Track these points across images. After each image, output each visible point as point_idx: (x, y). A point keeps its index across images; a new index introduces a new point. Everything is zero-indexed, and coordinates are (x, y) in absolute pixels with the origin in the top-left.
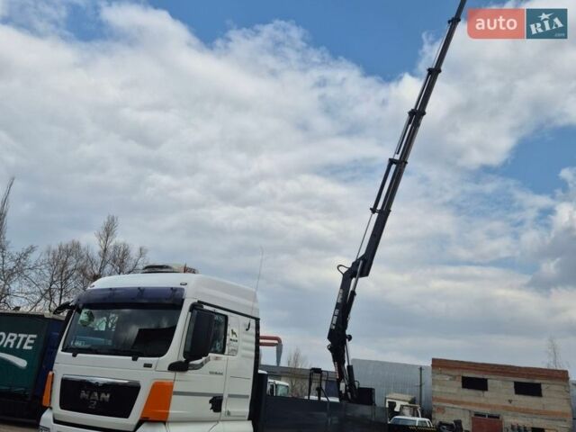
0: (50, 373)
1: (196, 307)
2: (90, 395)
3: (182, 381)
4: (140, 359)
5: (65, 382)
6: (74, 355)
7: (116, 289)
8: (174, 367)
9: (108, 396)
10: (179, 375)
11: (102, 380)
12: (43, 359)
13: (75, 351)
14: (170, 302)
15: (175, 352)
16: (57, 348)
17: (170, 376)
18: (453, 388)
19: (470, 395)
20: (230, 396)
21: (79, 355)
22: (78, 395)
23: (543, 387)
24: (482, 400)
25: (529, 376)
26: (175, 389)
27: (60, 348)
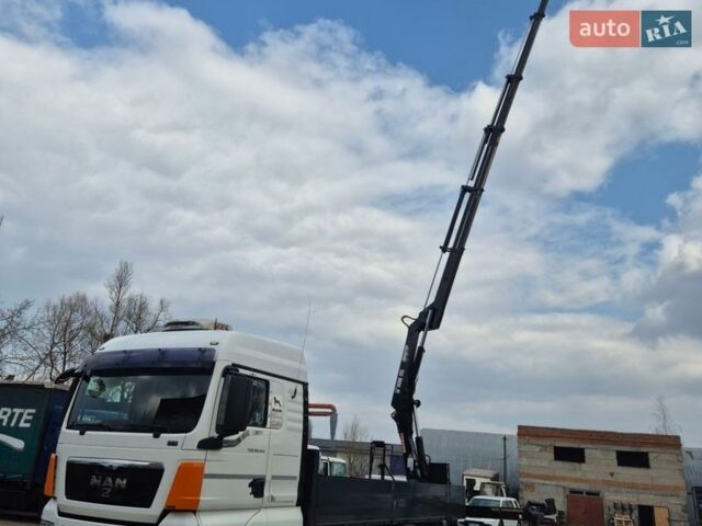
0: (53, 456)
1: (230, 371)
2: (103, 480)
3: (214, 462)
4: (163, 435)
5: (71, 466)
6: (82, 433)
7: (131, 352)
8: (205, 445)
9: (125, 482)
10: (211, 454)
11: (117, 463)
12: (44, 439)
13: (83, 428)
14: (198, 365)
15: (205, 426)
16: (61, 425)
17: (200, 455)
18: (544, 461)
19: (564, 469)
20: (274, 477)
21: (88, 433)
22: (87, 481)
23: (651, 456)
24: (578, 475)
25: (634, 444)
26: (206, 471)
27: (65, 425)
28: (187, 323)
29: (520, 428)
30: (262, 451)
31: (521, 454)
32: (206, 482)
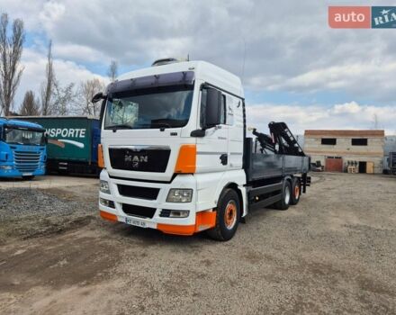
0: (100, 145)
1: (203, 87)
2: (132, 158)
3: (201, 144)
4: (166, 129)
5: (110, 150)
6: (114, 131)
7: (136, 79)
8: (195, 134)
10: (199, 140)
11: (139, 148)
12: (94, 138)
13: (115, 128)
14: (183, 84)
15: (194, 122)
16: (100, 128)
17: (193, 141)
18: (317, 145)
19: (327, 148)
21: (118, 131)
23: (369, 140)
24: (332, 150)
25: (361, 135)
26: (198, 150)
27: (103, 127)
28: (168, 60)
29: (306, 131)
30: (225, 139)
31: (305, 142)
32: (198, 156)
